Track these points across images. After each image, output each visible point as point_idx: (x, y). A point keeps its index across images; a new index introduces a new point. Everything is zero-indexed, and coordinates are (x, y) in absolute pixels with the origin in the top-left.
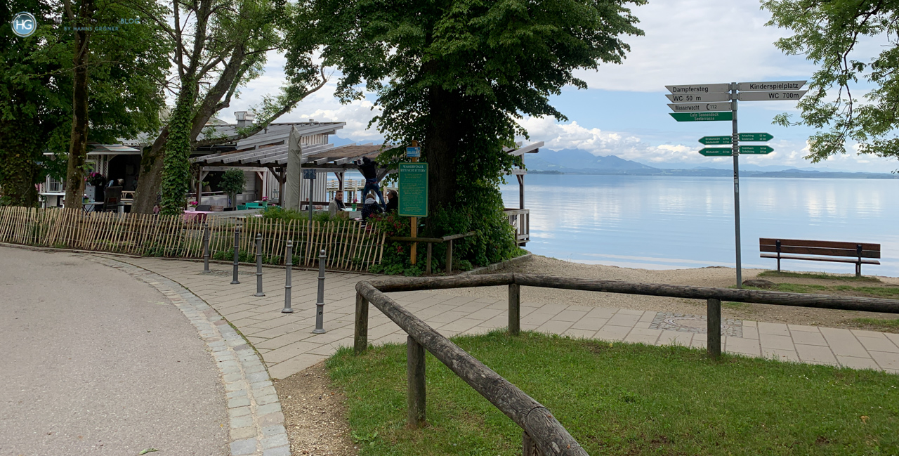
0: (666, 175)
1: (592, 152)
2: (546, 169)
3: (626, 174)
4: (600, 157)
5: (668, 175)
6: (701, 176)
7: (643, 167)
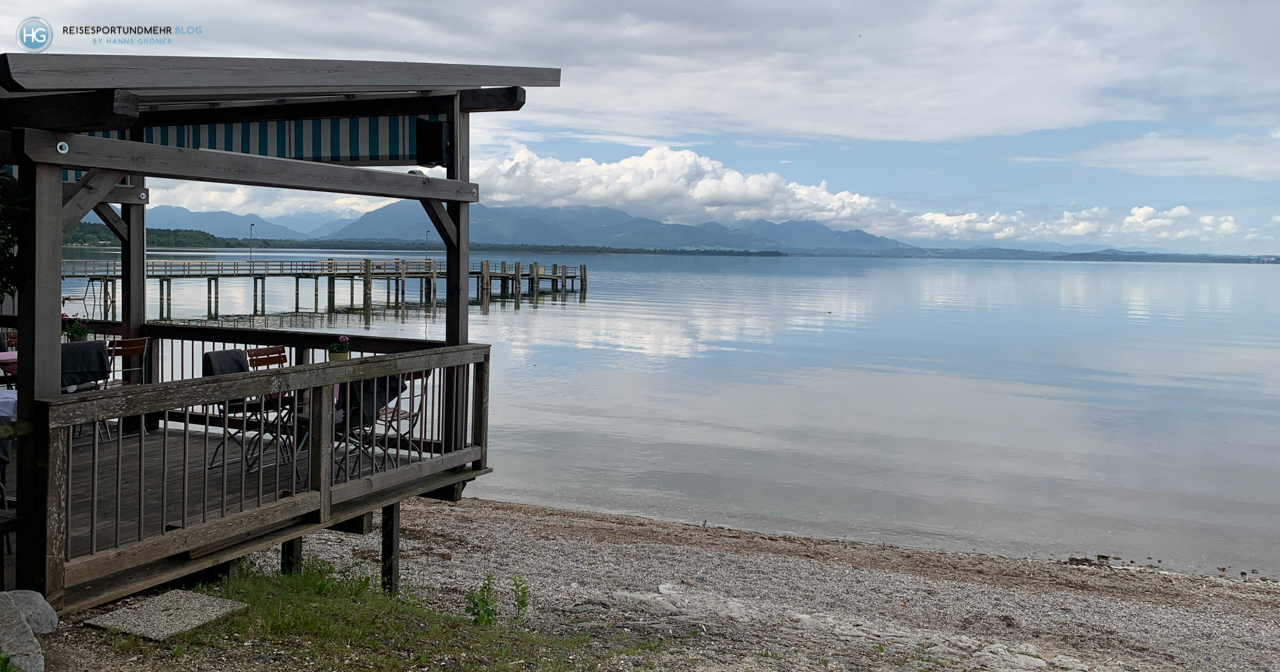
0: (932, 257)
1: (827, 225)
2: (762, 249)
3: (875, 256)
4: (840, 233)
5: (934, 257)
6: (982, 258)
7: (900, 246)
